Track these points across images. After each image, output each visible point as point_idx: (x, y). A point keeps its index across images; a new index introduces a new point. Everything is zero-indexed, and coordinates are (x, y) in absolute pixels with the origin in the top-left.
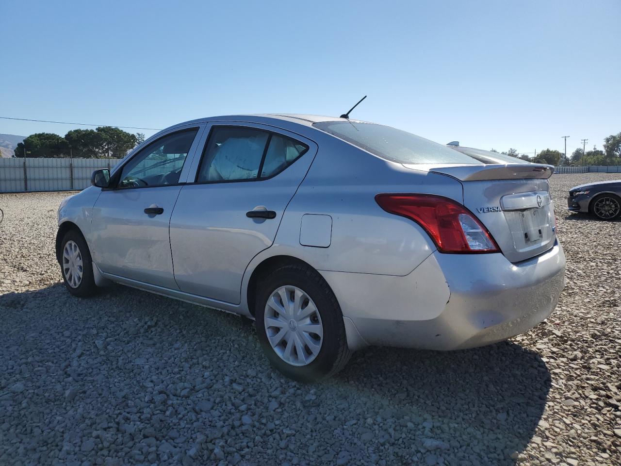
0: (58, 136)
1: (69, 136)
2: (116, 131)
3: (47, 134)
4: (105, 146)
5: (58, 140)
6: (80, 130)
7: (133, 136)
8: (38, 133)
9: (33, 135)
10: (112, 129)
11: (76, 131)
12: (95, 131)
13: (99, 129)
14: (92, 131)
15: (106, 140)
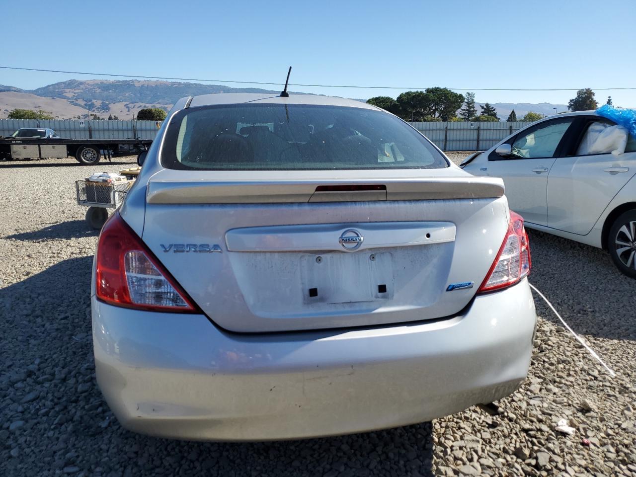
0: (392, 99)
1: (400, 98)
2: (444, 91)
3: (382, 98)
4: (433, 107)
5: (391, 102)
6: (411, 92)
7: (461, 96)
8: (375, 97)
9: (371, 99)
10: (441, 90)
11: (407, 93)
12: (425, 92)
13: (428, 91)
14: (421, 93)
15: (433, 101)
